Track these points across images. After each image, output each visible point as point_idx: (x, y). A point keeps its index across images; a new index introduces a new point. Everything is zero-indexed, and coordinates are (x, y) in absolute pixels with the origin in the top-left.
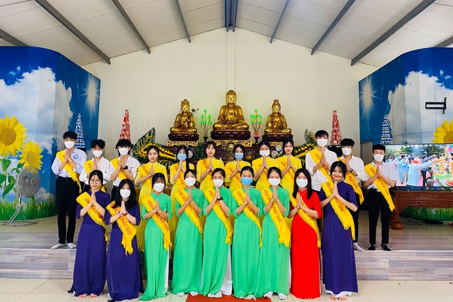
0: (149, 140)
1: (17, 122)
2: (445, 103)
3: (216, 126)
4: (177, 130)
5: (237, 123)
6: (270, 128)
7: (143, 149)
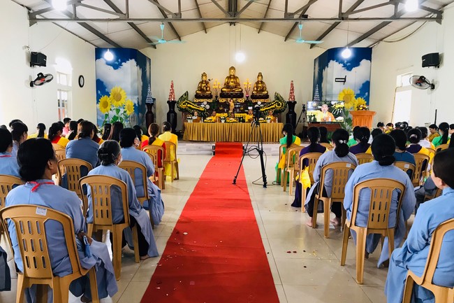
0: (185, 98)
1: (121, 90)
2: (345, 79)
3: (223, 89)
4: (200, 92)
5: (236, 87)
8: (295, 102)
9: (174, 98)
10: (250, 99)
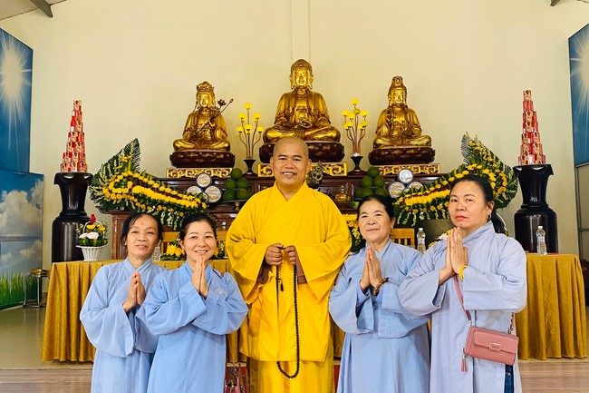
0: (126, 164)
3: (271, 135)
4: (189, 146)
5: (315, 127)
6: (386, 137)
7: (112, 184)
8: (548, 170)
9: (82, 163)
10: (365, 165)
